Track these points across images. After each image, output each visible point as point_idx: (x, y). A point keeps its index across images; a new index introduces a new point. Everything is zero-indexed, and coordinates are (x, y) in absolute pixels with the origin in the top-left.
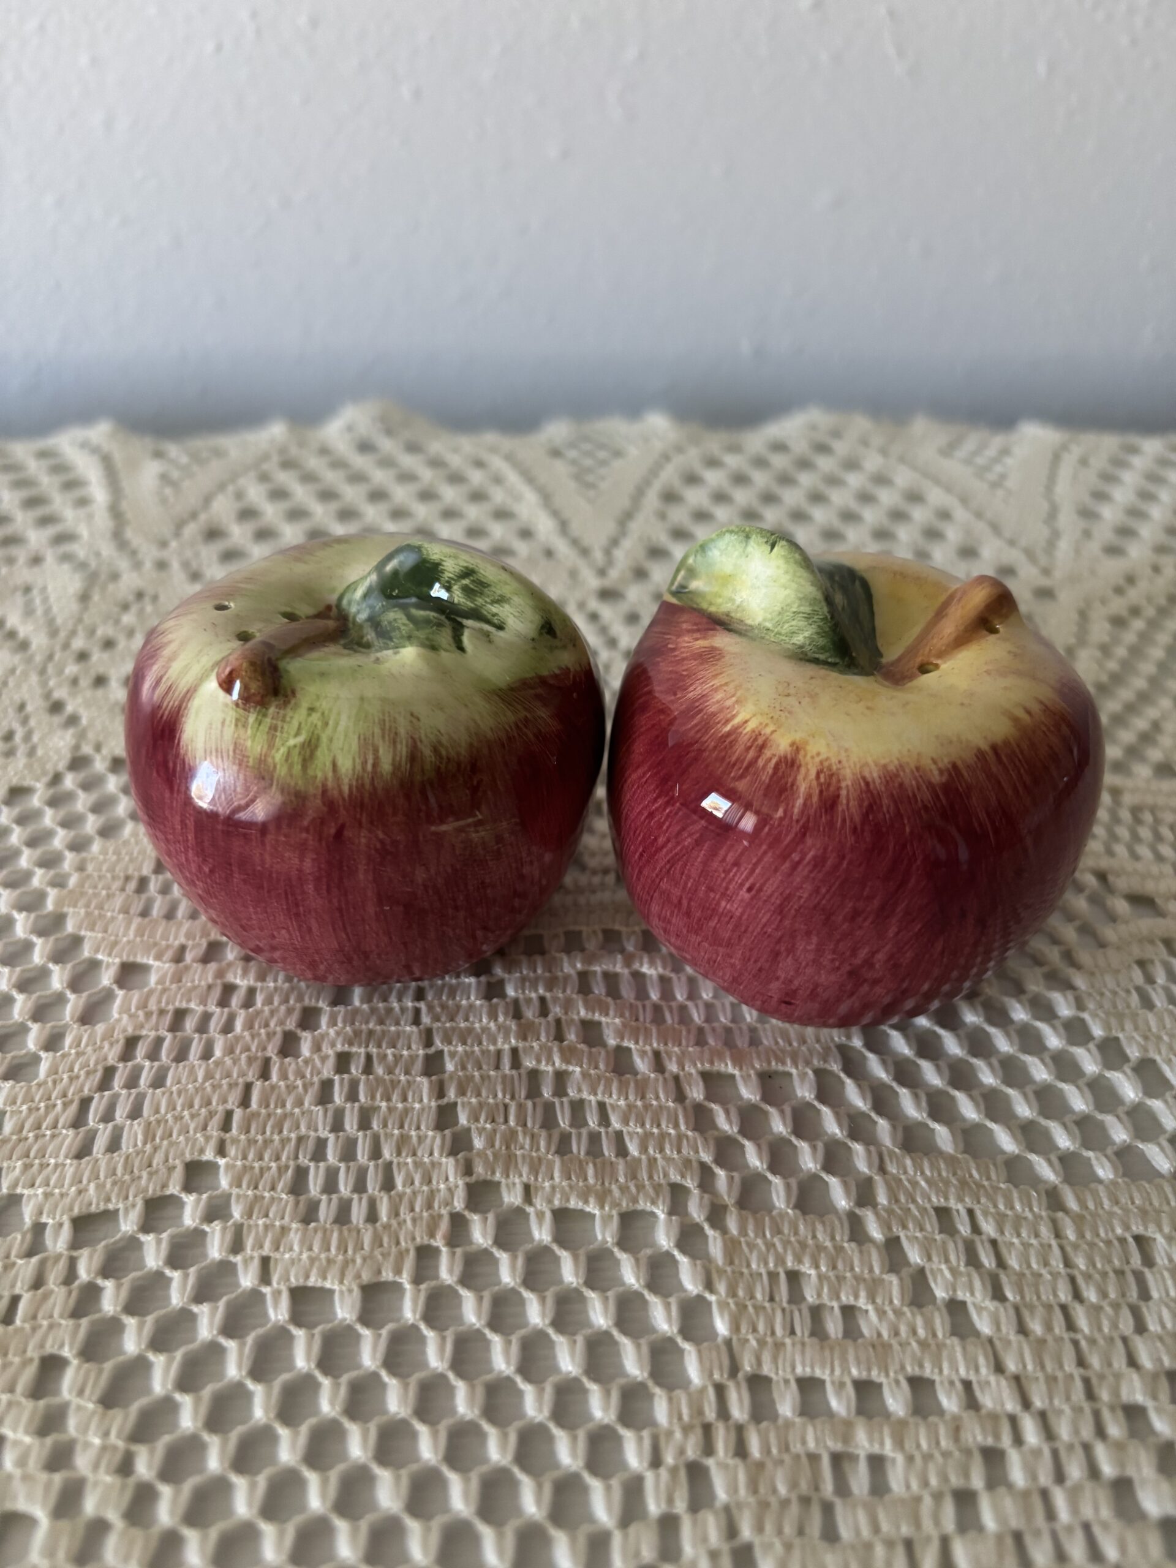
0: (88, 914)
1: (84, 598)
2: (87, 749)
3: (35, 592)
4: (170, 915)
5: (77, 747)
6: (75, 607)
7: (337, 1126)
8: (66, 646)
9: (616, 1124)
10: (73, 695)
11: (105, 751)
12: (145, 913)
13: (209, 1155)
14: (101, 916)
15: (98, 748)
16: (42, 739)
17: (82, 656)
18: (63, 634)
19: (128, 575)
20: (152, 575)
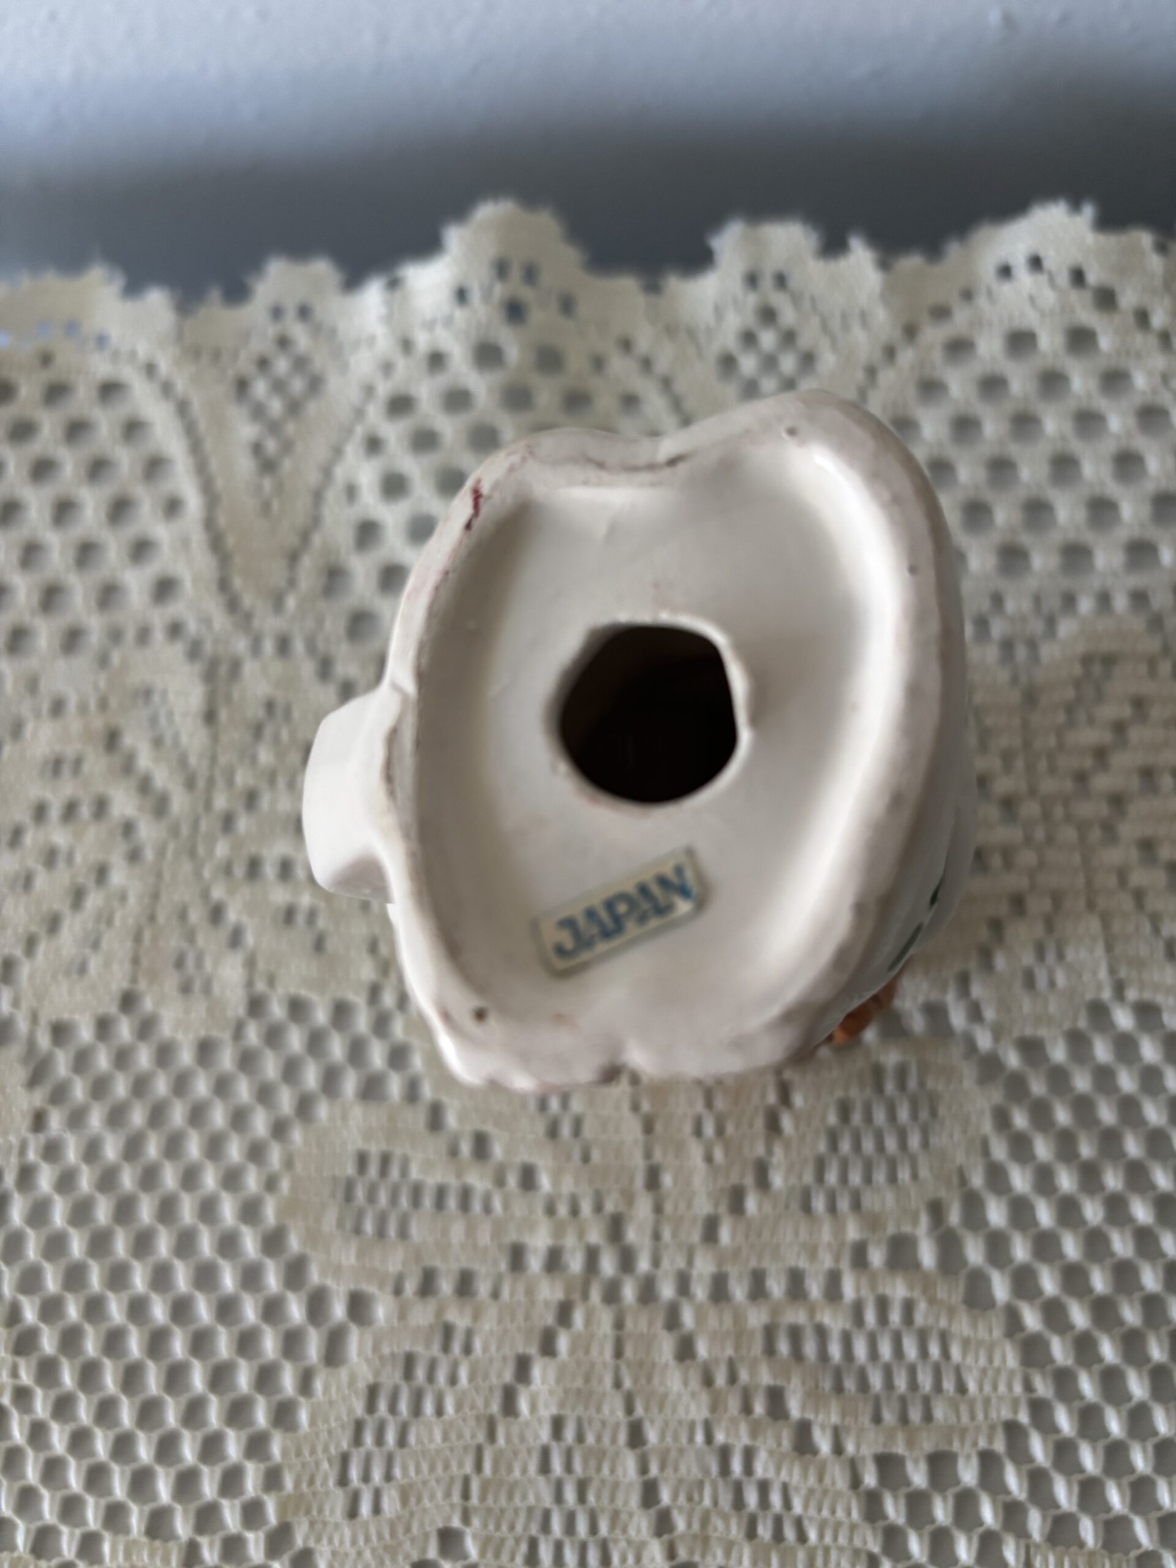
0: (308, 1231)
1: (210, 717)
2: (260, 986)
3: (156, 698)
5: (250, 984)
7: (559, 1498)
8: (208, 805)
9: (798, 1507)
10: (230, 893)
11: (278, 988)
12: (359, 1230)
13: (456, 1523)
15: (271, 981)
16: (214, 968)
17: (228, 822)
18: (201, 784)
19: (249, 668)
20: (277, 667)
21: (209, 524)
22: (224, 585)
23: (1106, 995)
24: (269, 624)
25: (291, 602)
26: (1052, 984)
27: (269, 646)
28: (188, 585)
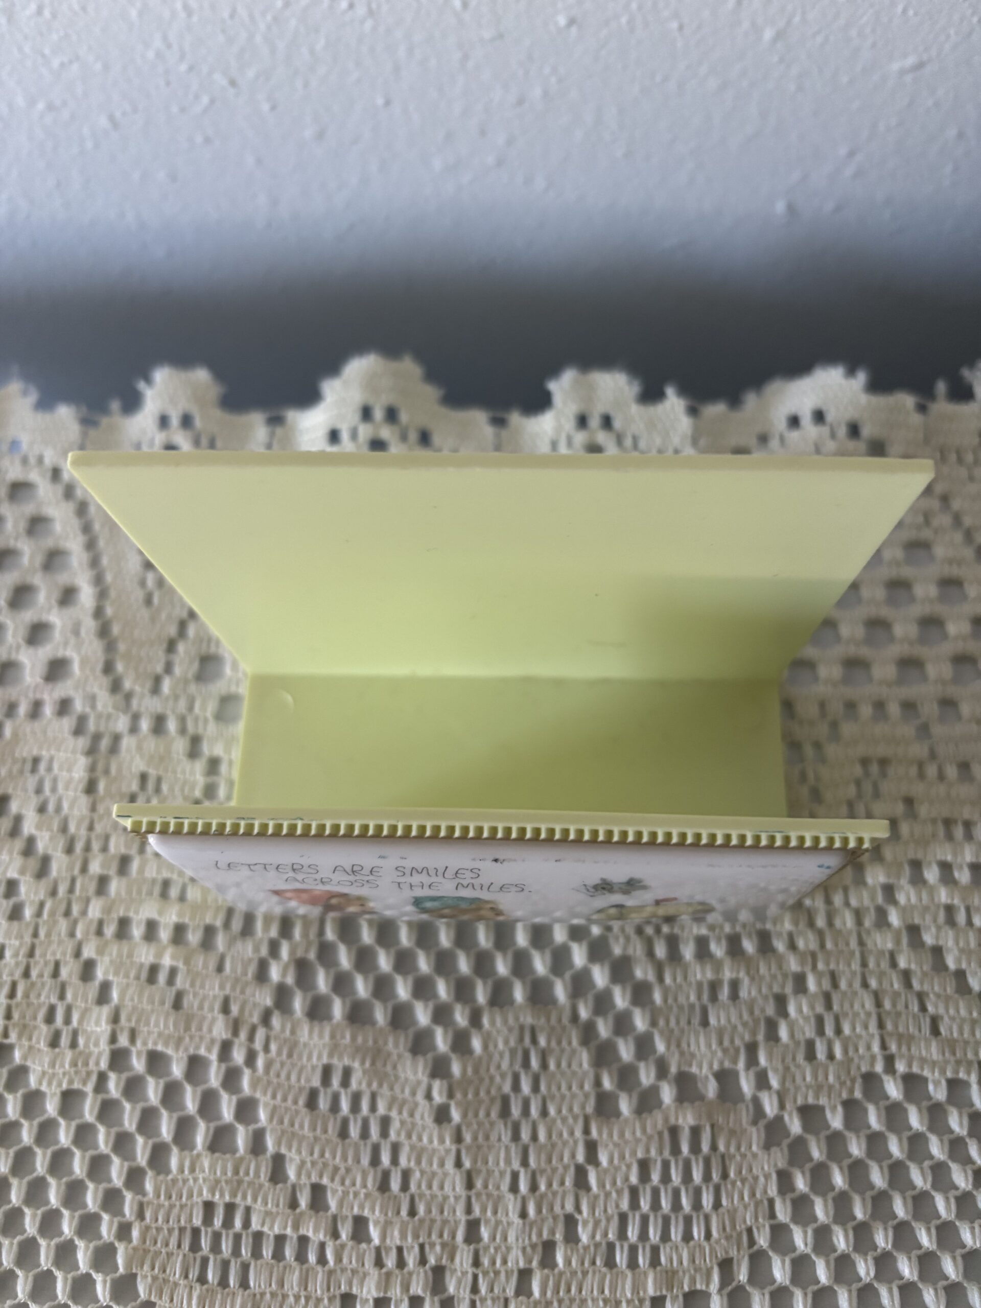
0: (155, 1278)
1: (90, 788)
2: (123, 1041)
3: (42, 767)
4: (223, 1282)
5: (113, 1039)
6: (84, 801)
8: (84, 869)
10: (101, 951)
11: (139, 1043)
12: (202, 1279)
14: (165, 1281)
15: (133, 1038)
16: (80, 1022)
17: (103, 882)
18: (79, 847)
19: (127, 742)
20: (152, 744)
21: (98, 613)
22: (108, 668)
23: (879, 1068)
24: (148, 705)
25: (166, 686)
26: (831, 1056)
27: (145, 725)
28: (76, 668)
